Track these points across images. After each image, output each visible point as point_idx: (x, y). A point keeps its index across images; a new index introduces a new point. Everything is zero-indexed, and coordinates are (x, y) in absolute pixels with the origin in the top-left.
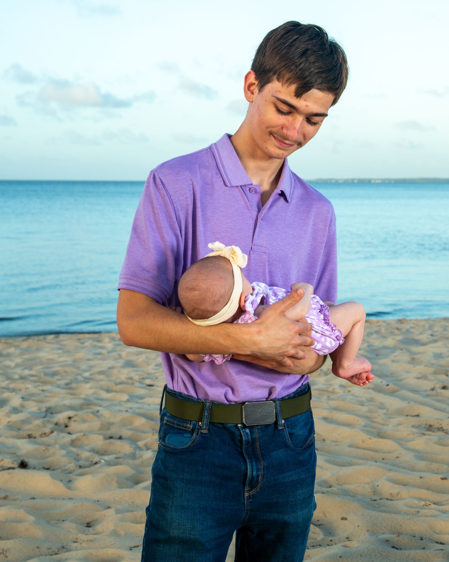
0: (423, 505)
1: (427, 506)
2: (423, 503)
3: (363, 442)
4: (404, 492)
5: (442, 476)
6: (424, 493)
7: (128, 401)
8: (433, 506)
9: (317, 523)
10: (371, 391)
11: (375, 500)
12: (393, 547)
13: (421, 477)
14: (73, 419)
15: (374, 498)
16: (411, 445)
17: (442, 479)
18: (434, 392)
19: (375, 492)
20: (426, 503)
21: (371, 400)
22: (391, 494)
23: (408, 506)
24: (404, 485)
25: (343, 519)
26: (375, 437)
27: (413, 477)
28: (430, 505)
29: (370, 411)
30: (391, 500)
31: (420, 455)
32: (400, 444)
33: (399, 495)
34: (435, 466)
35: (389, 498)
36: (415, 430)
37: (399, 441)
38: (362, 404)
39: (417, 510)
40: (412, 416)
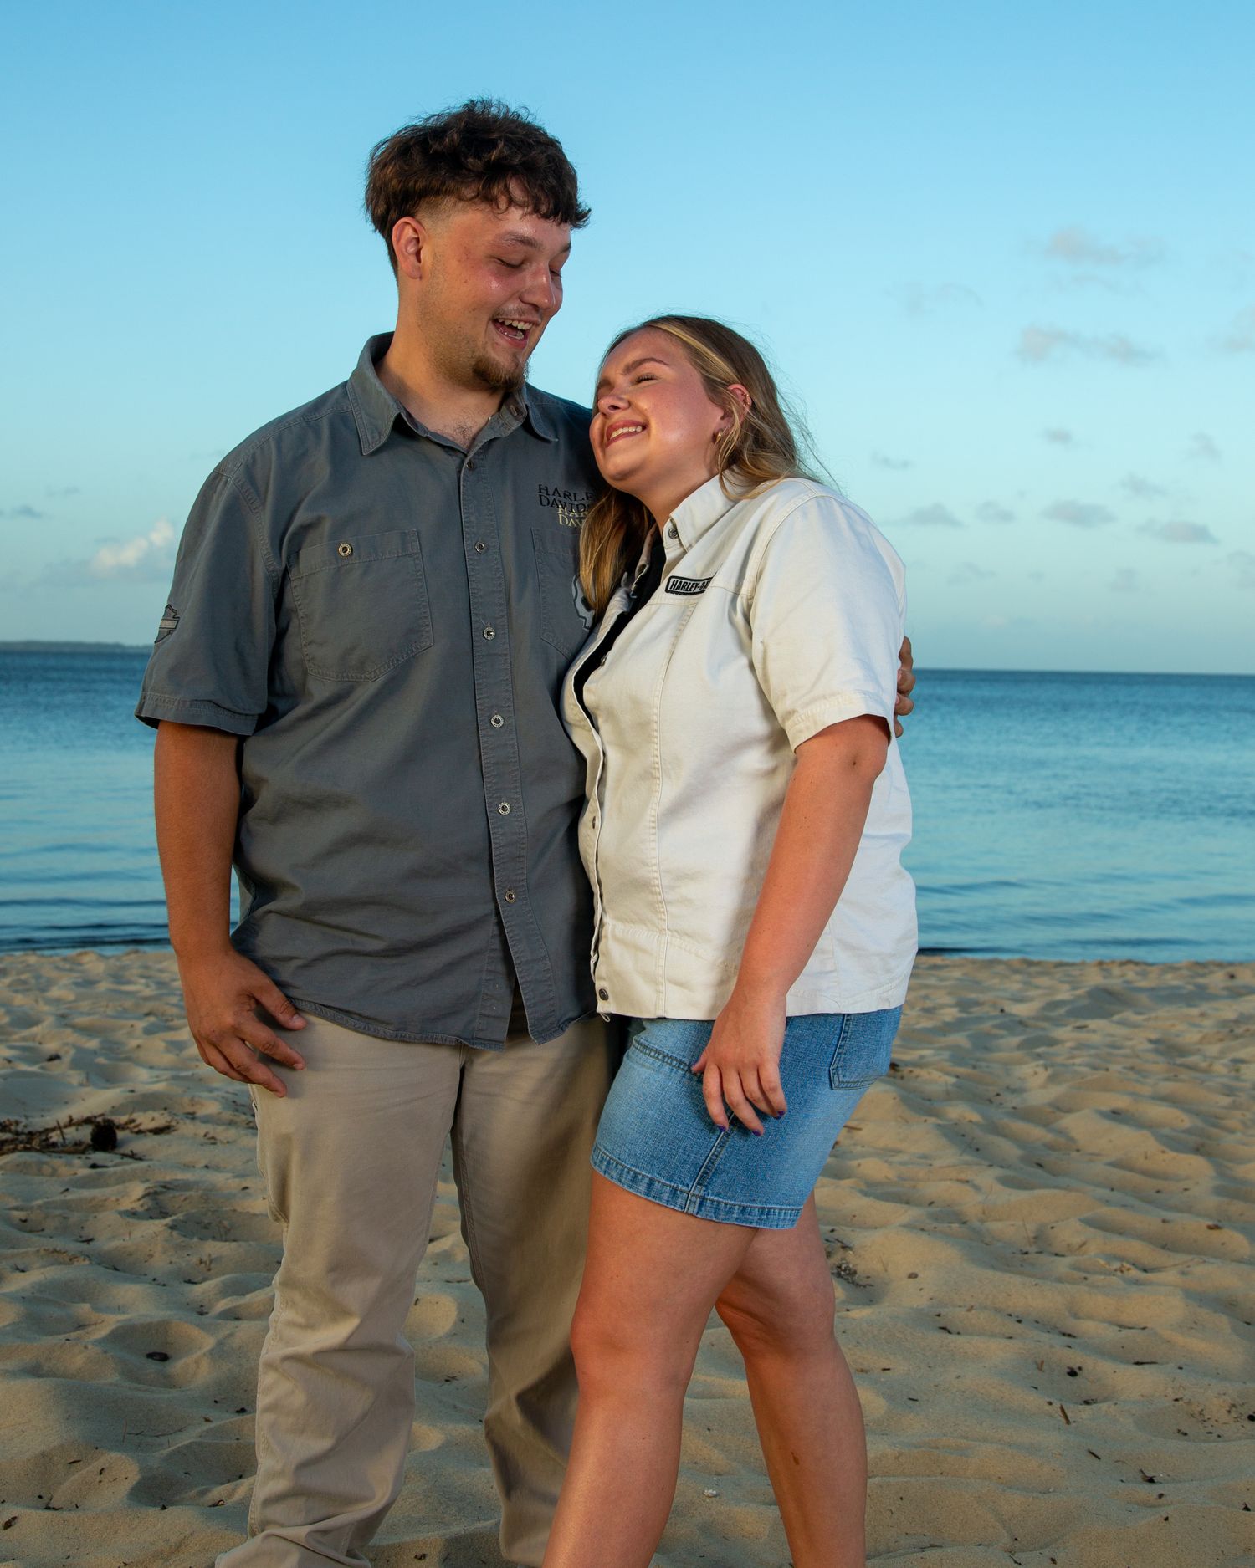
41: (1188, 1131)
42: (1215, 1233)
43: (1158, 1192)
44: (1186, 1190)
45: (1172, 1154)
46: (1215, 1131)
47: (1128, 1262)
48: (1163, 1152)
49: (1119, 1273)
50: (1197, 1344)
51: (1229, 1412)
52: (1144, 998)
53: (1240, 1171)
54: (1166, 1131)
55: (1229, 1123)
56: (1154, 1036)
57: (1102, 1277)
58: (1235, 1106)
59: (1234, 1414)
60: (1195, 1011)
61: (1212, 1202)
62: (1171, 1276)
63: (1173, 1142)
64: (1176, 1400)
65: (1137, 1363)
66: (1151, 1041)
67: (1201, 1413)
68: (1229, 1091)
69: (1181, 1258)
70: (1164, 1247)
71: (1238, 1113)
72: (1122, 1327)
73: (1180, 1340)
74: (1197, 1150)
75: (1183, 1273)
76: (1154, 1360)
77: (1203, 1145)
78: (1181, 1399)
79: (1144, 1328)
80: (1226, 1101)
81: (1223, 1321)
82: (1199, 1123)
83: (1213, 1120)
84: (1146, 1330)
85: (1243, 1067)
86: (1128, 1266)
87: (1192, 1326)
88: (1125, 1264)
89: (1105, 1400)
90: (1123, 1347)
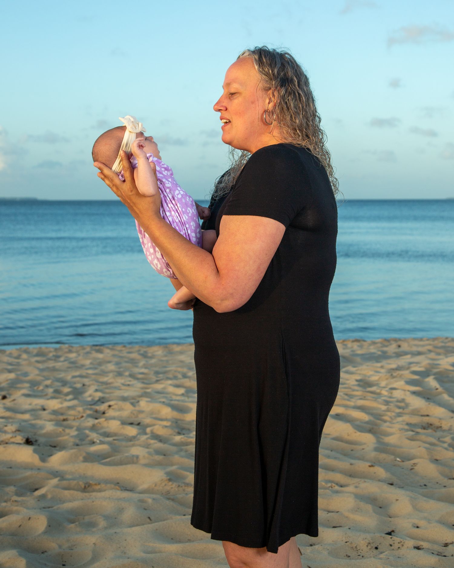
0: (329, 487)
1: (332, 487)
2: (329, 485)
3: (348, 435)
7: (183, 395)
8: (337, 488)
13: (351, 464)
14: (112, 407)
17: (370, 466)
20: (332, 485)
21: (401, 401)
27: (345, 464)
28: (334, 486)
32: (378, 438)
34: (384, 456)
36: (405, 427)
37: (380, 435)
40: (422, 416)
41: (367, 423)
42: (372, 468)
43: (352, 450)
44: (363, 449)
45: (358, 433)
46: (379, 421)
47: (334, 483)
48: (355, 432)
49: (330, 488)
50: (358, 518)
51: (367, 546)
52: (358, 359)
53: (387, 440)
54: (358, 423)
55: (386, 418)
56: (359, 378)
57: (322, 490)
58: (388, 410)
59: (369, 547)
60: (379, 365)
61: (373, 454)
62: (351, 489)
63: (360, 427)
64: (346, 542)
65: (334, 527)
66: (357, 381)
67: (356, 547)
68: (387, 403)
69: (356, 480)
70: (350, 476)
71: (389, 413)
72: (329, 512)
73: (352, 516)
74: (370, 431)
75: (356, 487)
76: (341, 525)
77: (373, 428)
78: (348, 542)
79: (337, 512)
80: (384, 408)
81: (369, 507)
82: (372, 418)
83: (378, 416)
84: (338, 513)
85: (394, 391)
86: (334, 485)
87: (356, 510)
88: (333, 484)
89: (319, 544)
90: (328, 521)
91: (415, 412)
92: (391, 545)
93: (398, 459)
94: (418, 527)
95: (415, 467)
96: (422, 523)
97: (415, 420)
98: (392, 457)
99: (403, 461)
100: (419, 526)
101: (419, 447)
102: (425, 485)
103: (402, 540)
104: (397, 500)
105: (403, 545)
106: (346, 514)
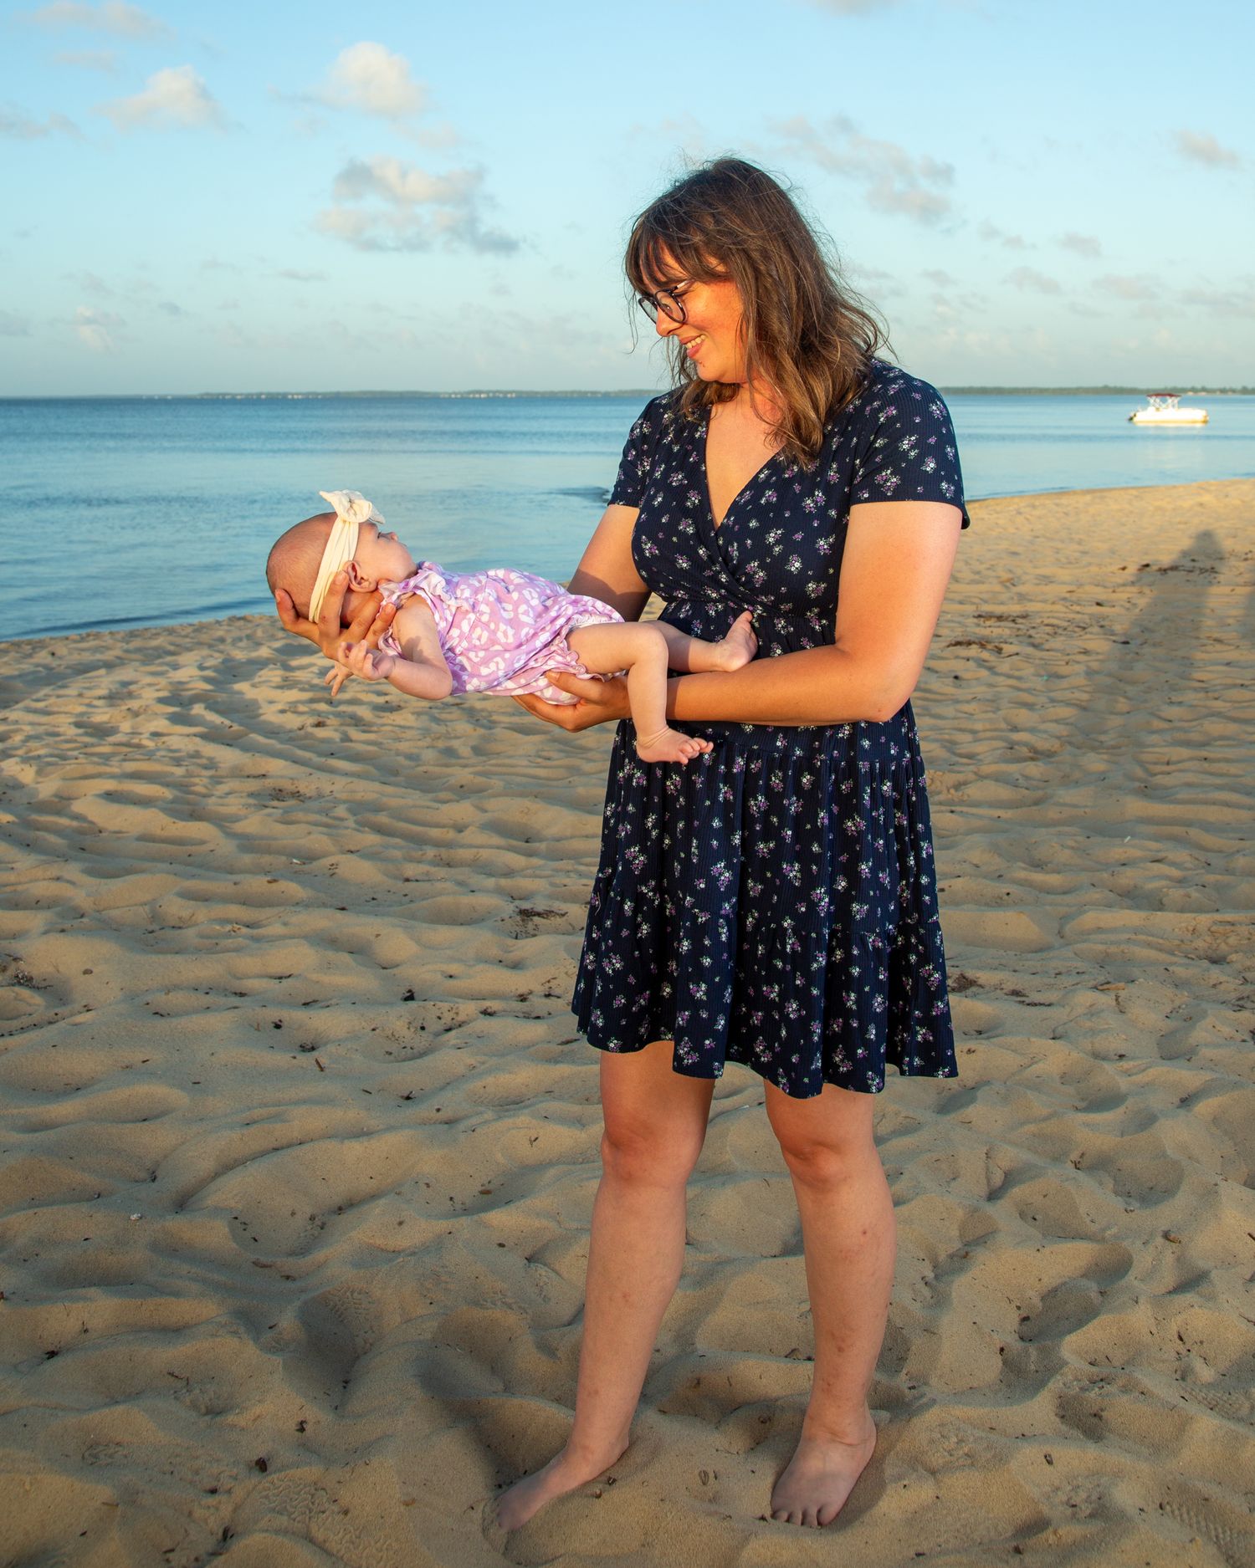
0: (228, 932)
1: (234, 932)
2: (228, 927)
3: (162, 829)
4: (203, 913)
5: (269, 879)
6: (235, 911)
8: (244, 930)
9: (44, 984)
10: (198, 740)
11: (152, 932)
12: (157, 1013)
13: (235, 884)
15: (150, 928)
16: (239, 827)
17: (269, 882)
18: (302, 732)
19: (154, 917)
20: (234, 927)
21: (197, 755)
22: (180, 918)
23: (202, 937)
24: (206, 900)
25: (87, 972)
26: (183, 820)
27: (222, 885)
28: (239, 929)
29: (189, 775)
30: (180, 928)
31: (248, 843)
32: (221, 827)
33: (194, 918)
34: (266, 859)
35: (177, 926)
36: (251, 801)
37: (220, 821)
38: (178, 762)
39: (215, 941)
40: (254, 777)
91: (237, 773)
92: (439, 1018)
93: (295, 861)
94: (451, 977)
95: (336, 871)
96: (453, 968)
97: (254, 785)
98: (284, 858)
99: (304, 864)
100: (452, 974)
101: (309, 833)
102: (373, 899)
103: (452, 1005)
104: (378, 935)
105: (457, 1013)
106: (314, 977)
